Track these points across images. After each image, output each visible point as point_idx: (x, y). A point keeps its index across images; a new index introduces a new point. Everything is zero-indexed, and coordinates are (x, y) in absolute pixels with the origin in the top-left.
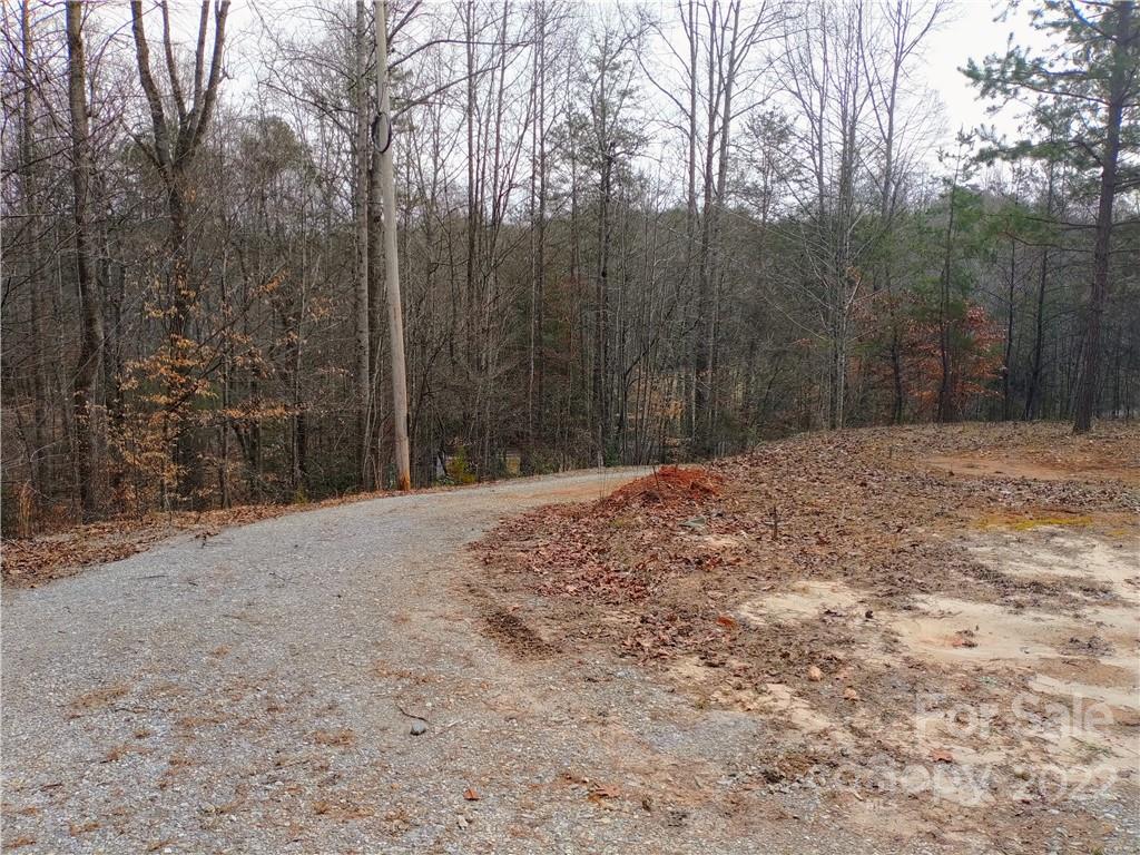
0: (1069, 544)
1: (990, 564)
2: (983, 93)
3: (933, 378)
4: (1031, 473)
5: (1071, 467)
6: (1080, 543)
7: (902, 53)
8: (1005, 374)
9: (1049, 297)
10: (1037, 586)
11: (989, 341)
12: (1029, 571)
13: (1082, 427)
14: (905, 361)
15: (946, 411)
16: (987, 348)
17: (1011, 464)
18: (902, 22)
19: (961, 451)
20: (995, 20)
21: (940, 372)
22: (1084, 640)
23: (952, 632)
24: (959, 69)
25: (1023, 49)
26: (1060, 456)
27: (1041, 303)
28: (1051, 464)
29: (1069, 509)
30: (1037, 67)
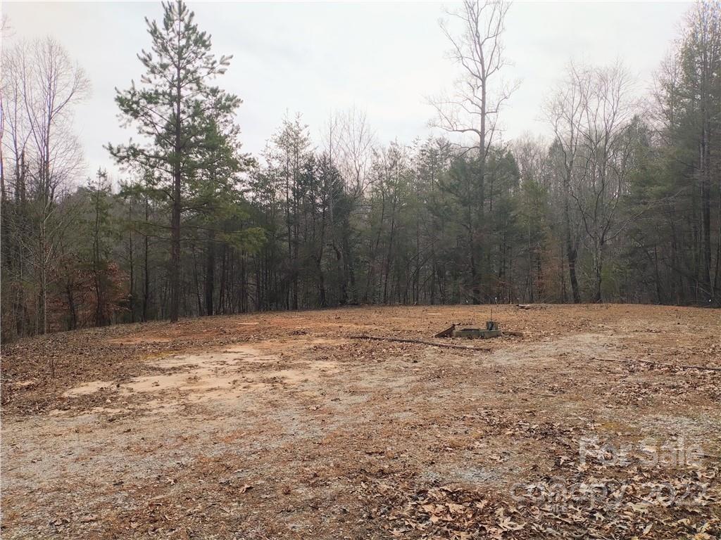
0: (181, 357)
1: (156, 366)
2: (118, 162)
3: (91, 302)
4: (157, 341)
5: (173, 336)
6: (184, 356)
7: (52, 112)
8: (130, 298)
9: (150, 258)
10: (174, 368)
11: (121, 281)
12: (170, 366)
13: (174, 320)
14: (75, 294)
15: (101, 320)
16: (120, 285)
17: (147, 338)
18: (52, 94)
19: (122, 335)
20: (121, 126)
21: (95, 299)
22: (193, 378)
23: (150, 384)
24: (103, 146)
25: (136, 144)
26: (167, 332)
27: (146, 261)
28: (164, 336)
29: (177, 349)
30: (142, 152)
